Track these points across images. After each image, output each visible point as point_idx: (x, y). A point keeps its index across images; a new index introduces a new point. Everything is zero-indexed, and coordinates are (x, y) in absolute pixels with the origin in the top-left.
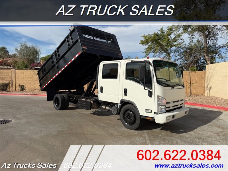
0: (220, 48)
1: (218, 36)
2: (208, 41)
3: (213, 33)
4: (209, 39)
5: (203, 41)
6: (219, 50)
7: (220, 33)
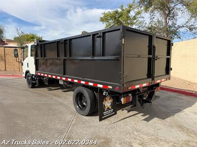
0: (179, 28)
1: (177, 17)
2: (168, 20)
3: (173, 13)
4: (169, 19)
5: (163, 21)
6: (178, 30)
7: (180, 13)
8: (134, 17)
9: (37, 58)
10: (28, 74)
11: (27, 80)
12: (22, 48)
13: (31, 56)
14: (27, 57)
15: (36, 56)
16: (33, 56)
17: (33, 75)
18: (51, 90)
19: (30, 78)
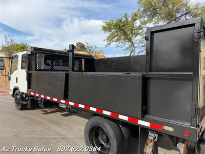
8: (139, 27)
9: (30, 72)
10: (16, 92)
11: (16, 99)
12: (10, 58)
13: (22, 68)
14: (16, 69)
15: (29, 68)
16: (25, 68)
17: (23, 93)
18: (46, 113)
19: (19, 97)
